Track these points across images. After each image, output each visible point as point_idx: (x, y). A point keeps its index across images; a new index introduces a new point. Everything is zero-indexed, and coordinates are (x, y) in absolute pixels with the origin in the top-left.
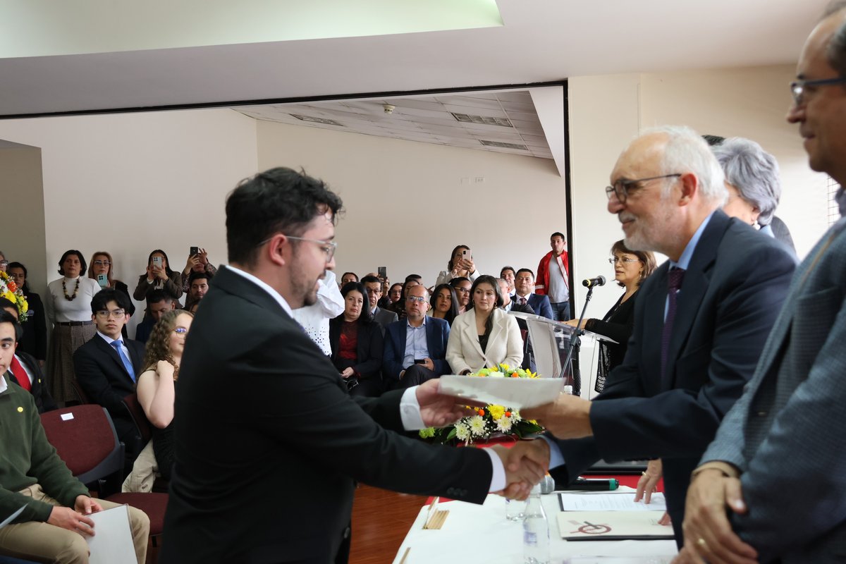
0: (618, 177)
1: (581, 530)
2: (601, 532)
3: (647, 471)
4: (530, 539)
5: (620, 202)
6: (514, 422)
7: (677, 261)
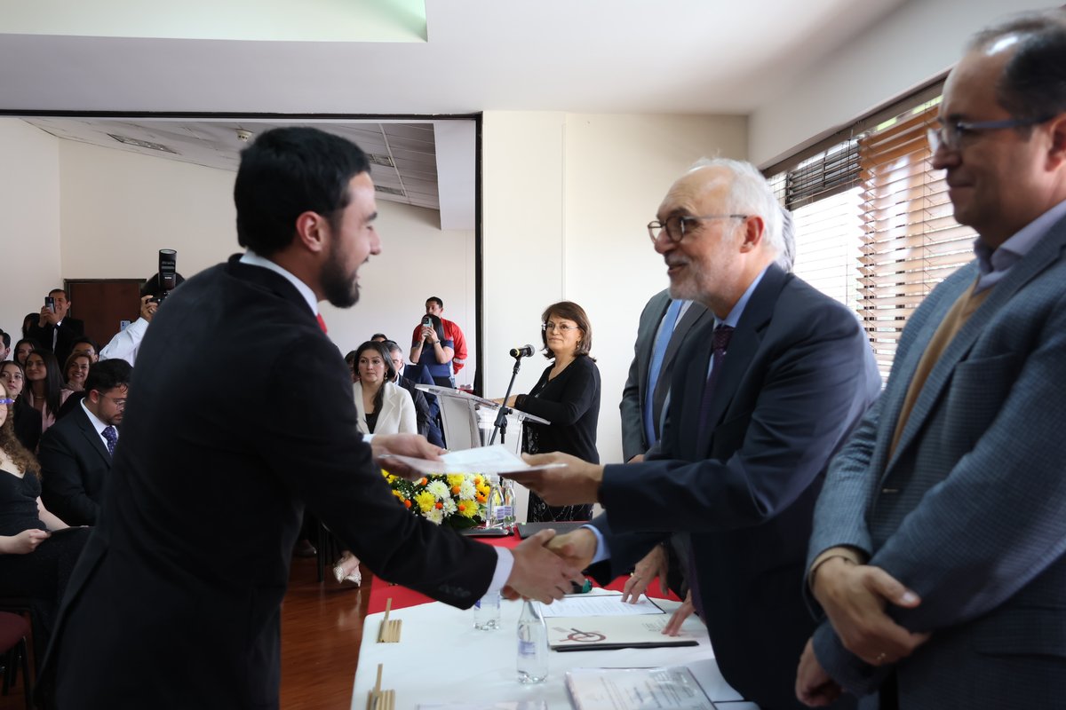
0: (675, 208)
2: (595, 640)
3: (637, 572)
4: (527, 650)
5: (672, 241)
6: (446, 515)
7: (724, 319)
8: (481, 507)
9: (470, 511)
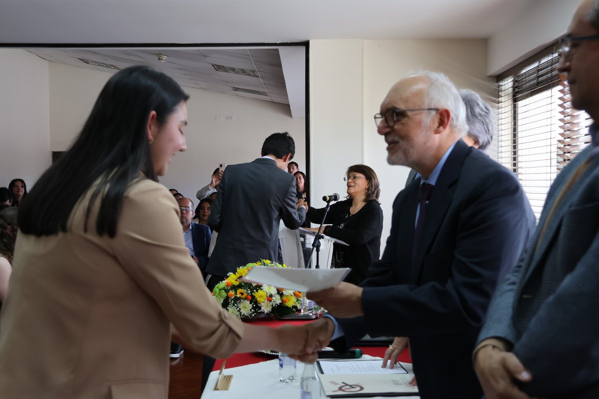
1: (340, 389)
2: (355, 391)
3: (393, 344)
6: (274, 305)
7: (427, 178)
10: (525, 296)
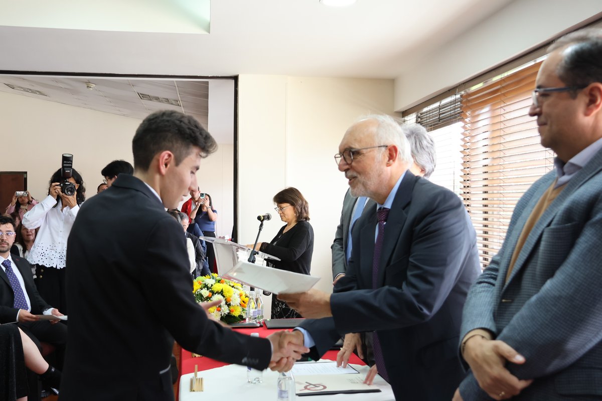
0: (346, 147)
1: (306, 388)
2: (319, 389)
3: (344, 347)
4: (284, 395)
5: (348, 164)
6: (223, 315)
7: (383, 204)
8: (243, 310)
9: (236, 313)
10: (504, 301)
